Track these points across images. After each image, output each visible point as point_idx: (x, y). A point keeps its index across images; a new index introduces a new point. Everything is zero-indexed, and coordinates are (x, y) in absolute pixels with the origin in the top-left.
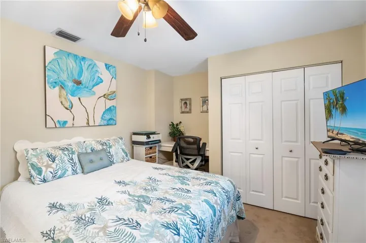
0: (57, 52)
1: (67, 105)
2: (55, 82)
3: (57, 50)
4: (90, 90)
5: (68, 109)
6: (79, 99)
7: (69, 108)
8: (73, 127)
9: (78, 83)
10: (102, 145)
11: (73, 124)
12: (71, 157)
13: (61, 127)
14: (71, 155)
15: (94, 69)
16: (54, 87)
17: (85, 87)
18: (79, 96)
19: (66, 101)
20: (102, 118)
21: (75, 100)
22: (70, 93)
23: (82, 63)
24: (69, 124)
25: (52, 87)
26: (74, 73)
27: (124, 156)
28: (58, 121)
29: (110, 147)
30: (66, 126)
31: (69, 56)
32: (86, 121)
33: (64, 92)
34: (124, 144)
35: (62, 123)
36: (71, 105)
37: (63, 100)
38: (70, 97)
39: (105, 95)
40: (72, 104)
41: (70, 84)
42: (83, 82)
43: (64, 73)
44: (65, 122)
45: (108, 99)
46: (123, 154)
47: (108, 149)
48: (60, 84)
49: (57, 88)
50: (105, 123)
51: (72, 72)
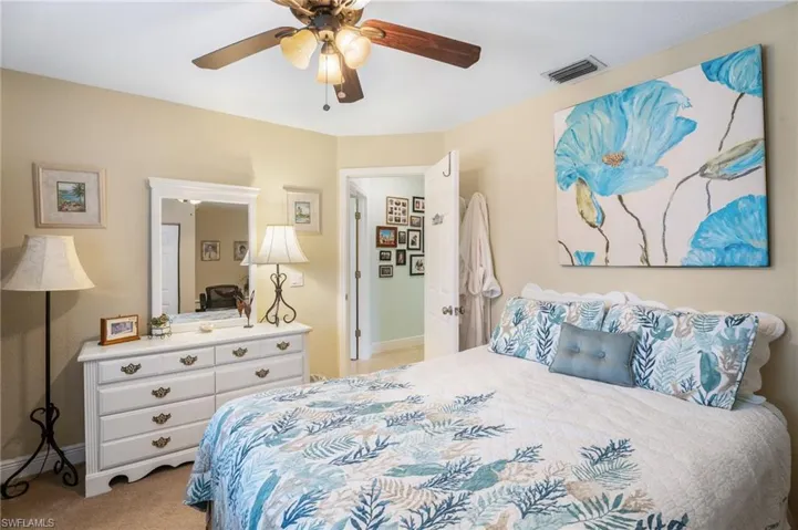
0: (573, 112)
1: (593, 216)
2: (570, 176)
3: (569, 111)
4: (650, 166)
5: (594, 227)
6: (620, 198)
7: (597, 225)
8: (607, 266)
9: (617, 160)
10: (646, 322)
11: (607, 261)
12: (547, 325)
13: (582, 266)
14: (549, 323)
15: (662, 103)
16: (568, 186)
17: (635, 165)
18: (619, 191)
19: (592, 209)
20: (695, 244)
21: (609, 203)
22: (597, 189)
23: (625, 105)
24: (598, 260)
25: (564, 187)
26: (606, 140)
27: (698, 380)
28: (577, 254)
29: (663, 335)
30: (592, 264)
31: (593, 108)
32: (641, 252)
33: (585, 191)
34: (726, 343)
35: (583, 257)
36: (600, 218)
37: (586, 209)
38: (598, 197)
39: (705, 167)
40: (603, 214)
41: (597, 170)
42: (629, 154)
43: (584, 151)
44: (590, 256)
45: (722, 177)
46: (697, 372)
47: (651, 339)
48: (578, 176)
49: (573, 187)
50: (712, 258)
51: (600, 141)
